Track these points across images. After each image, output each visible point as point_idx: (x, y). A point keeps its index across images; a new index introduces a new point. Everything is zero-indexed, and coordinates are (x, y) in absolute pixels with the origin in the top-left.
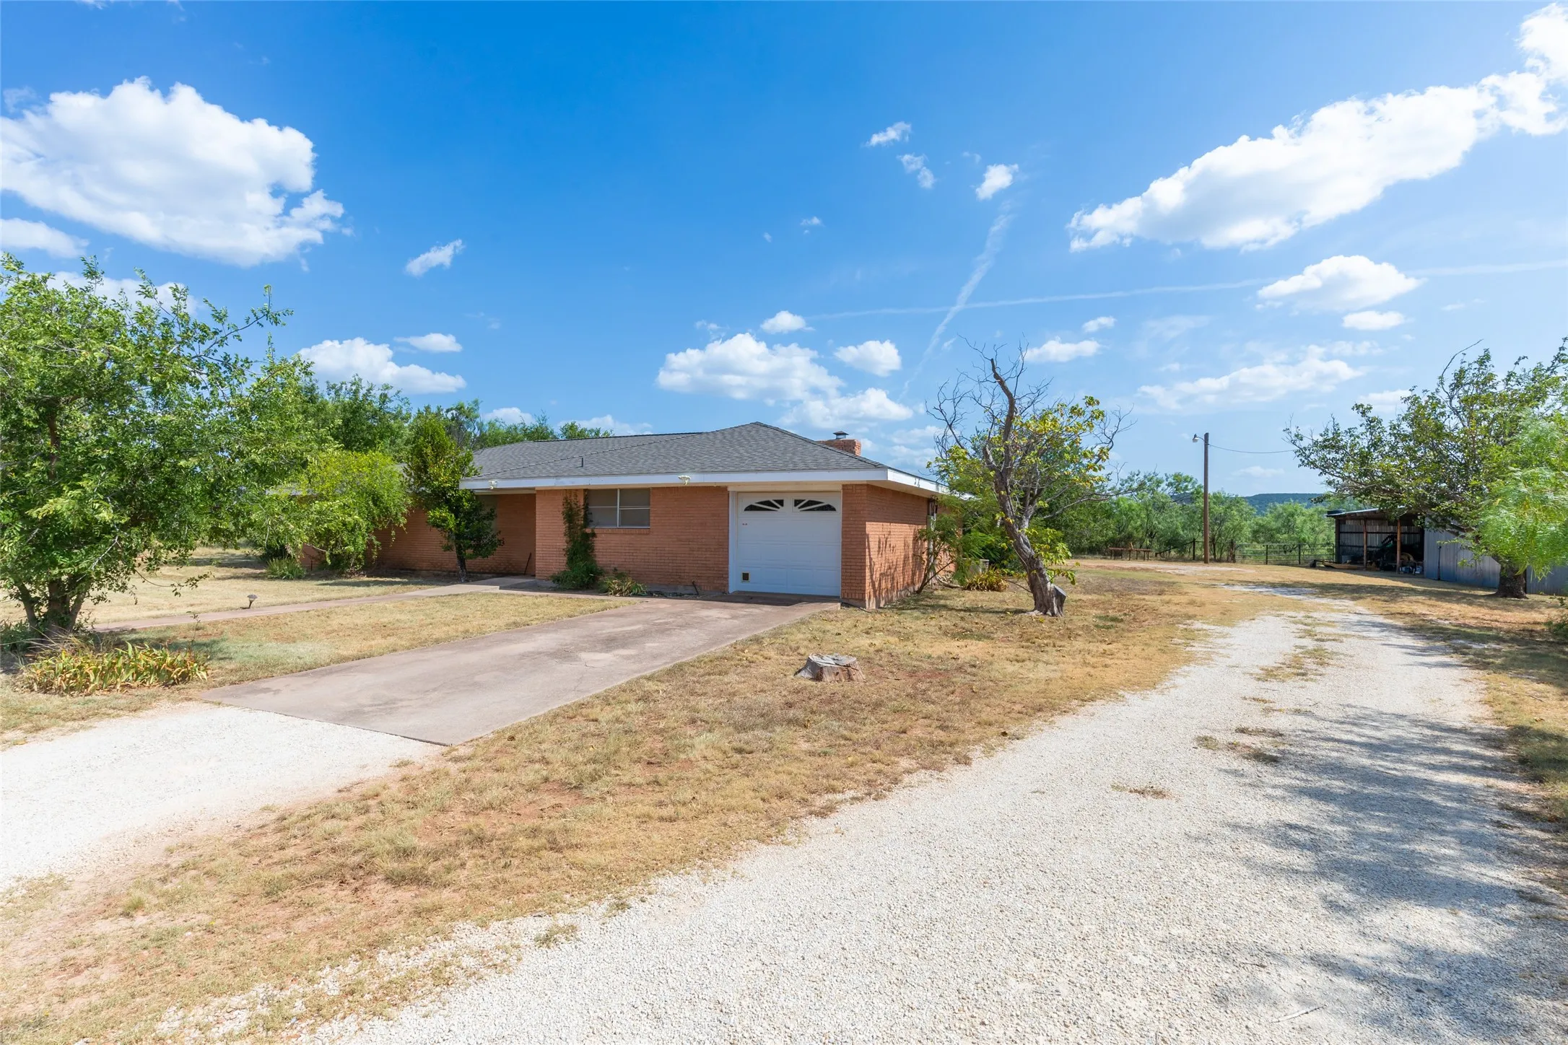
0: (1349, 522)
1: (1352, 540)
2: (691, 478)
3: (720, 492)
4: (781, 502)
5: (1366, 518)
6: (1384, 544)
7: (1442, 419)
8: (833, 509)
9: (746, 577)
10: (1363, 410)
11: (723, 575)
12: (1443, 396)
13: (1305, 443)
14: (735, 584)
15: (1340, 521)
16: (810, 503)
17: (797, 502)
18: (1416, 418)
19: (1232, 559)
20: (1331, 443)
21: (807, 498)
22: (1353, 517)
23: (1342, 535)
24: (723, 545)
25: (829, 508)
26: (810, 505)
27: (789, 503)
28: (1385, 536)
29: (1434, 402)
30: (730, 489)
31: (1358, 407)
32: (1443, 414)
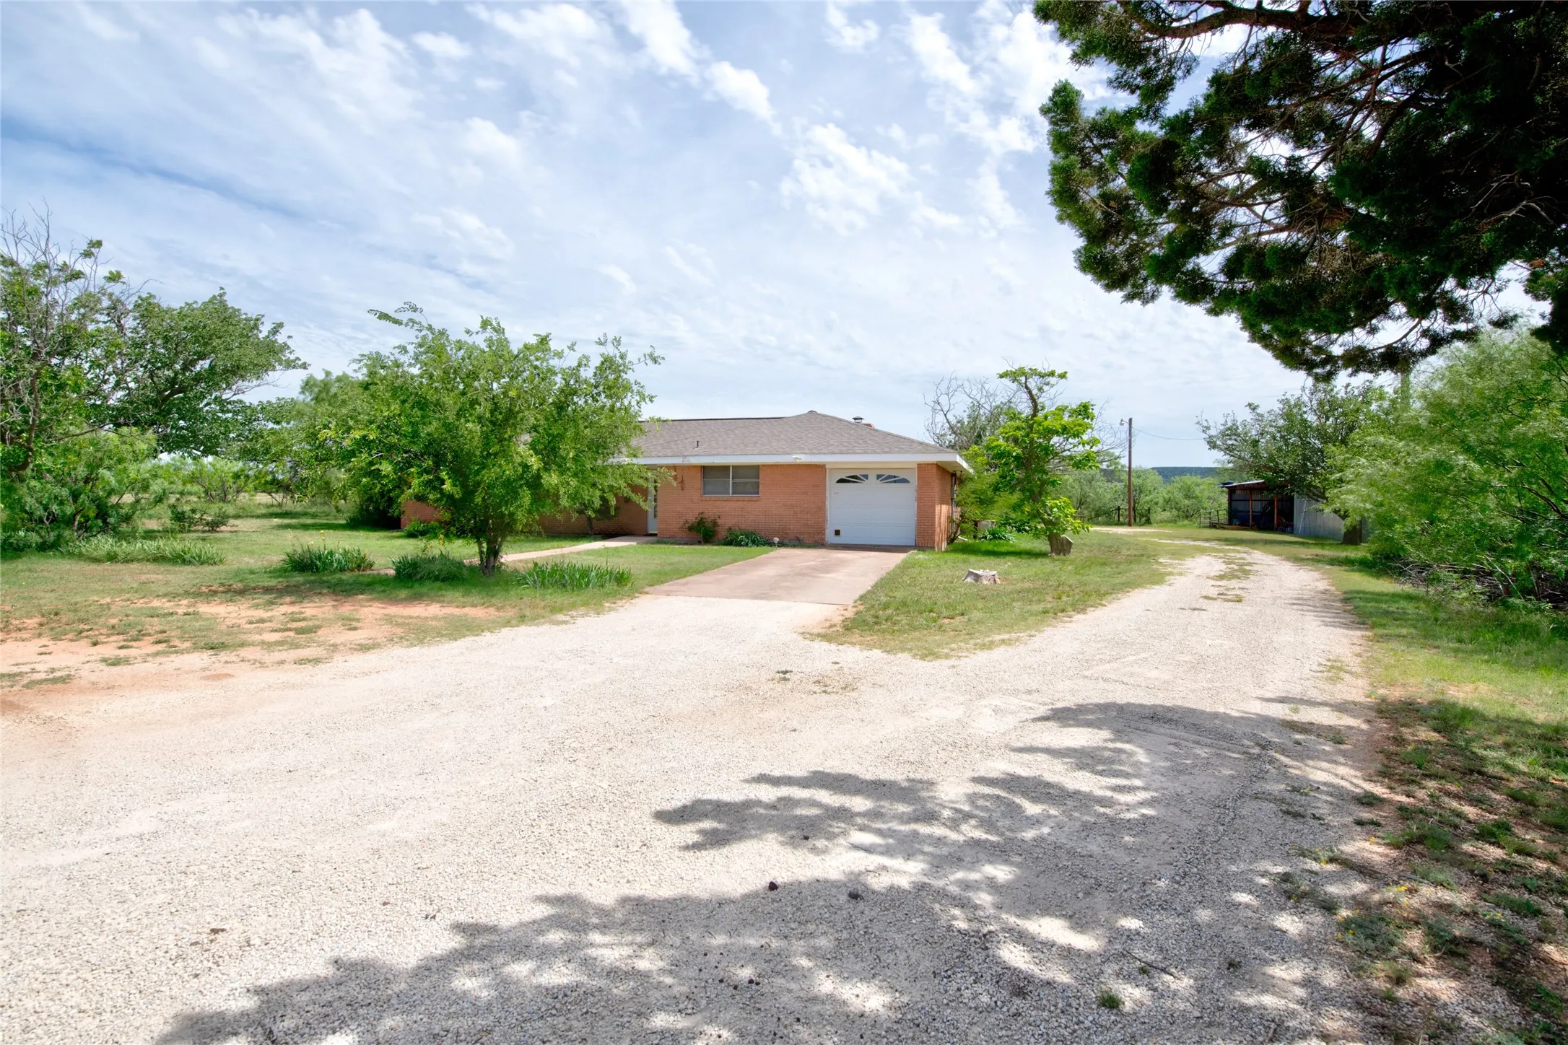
0: (1238, 492)
1: (1240, 506)
2: (803, 458)
3: (820, 468)
4: (866, 477)
5: (1251, 488)
6: (1264, 509)
7: (1305, 416)
8: (907, 482)
9: (837, 533)
10: (1253, 407)
11: (822, 531)
12: (1305, 399)
13: (1213, 432)
14: (830, 537)
15: (1232, 490)
16: (890, 477)
17: (879, 477)
18: (1288, 416)
19: (1148, 522)
20: (1231, 431)
21: (887, 473)
22: (1242, 488)
23: (1234, 503)
24: (821, 509)
25: (904, 481)
26: (890, 478)
27: (872, 477)
28: (1264, 503)
29: (1298, 404)
30: (827, 466)
31: (1250, 405)
32: (1305, 412)
